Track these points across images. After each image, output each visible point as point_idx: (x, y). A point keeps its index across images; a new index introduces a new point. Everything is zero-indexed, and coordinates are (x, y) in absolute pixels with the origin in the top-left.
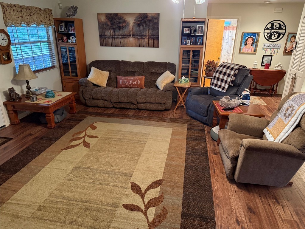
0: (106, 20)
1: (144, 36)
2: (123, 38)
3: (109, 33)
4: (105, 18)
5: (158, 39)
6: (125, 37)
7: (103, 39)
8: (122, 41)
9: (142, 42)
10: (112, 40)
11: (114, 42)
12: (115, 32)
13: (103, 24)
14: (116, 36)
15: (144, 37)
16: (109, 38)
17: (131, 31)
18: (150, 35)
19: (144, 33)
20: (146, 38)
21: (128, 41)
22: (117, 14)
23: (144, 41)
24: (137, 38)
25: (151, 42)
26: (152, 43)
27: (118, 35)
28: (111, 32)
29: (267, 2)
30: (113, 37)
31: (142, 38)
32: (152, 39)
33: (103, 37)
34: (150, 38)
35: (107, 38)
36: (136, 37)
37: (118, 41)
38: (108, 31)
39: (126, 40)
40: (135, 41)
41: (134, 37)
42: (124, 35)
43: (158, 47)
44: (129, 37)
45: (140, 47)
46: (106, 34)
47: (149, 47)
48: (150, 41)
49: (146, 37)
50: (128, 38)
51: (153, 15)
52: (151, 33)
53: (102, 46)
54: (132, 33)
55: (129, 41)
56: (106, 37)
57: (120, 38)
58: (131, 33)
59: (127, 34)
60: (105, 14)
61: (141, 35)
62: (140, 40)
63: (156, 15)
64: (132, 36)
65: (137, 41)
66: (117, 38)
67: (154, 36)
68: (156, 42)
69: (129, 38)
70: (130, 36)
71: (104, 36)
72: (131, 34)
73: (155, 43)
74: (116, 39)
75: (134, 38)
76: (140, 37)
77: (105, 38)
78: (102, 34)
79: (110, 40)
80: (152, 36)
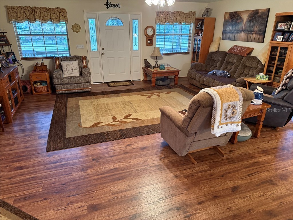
0: (229, 18)
1: (252, 31)
2: (237, 33)
4: (228, 16)
6: (238, 32)
12: (233, 28)
15: (252, 32)
18: (257, 30)
19: (253, 28)
20: (254, 33)
21: (240, 35)
22: (237, 12)
23: (251, 36)
24: (247, 33)
25: (257, 37)
26: (258, 39)
27: (234, 31)
28: (230, 28)
31: (250, 33)
32: (258, 34)
37: (233, 36)
38: (228, 27)
39: (239, 34)
40: (245, 36)
41: (244, 32)
42: (238, 31)
46: (227, 30)
47: (254, 42)
49: (254, 32)
51: (263, 11)
52: (258, 29)
55: (241, 36)
57: (235, 33)
58: (243, 28)
59: (240, 30)
60: (229, 12)
61: (250, 30)
62: (249, 35)
63: (265, 11)
64: (244, 31)
66: (233, 33)
69: (241, 33)
70: (242, 31)
74: (232, 34)
76: (249, 32)
80: (259, 31)
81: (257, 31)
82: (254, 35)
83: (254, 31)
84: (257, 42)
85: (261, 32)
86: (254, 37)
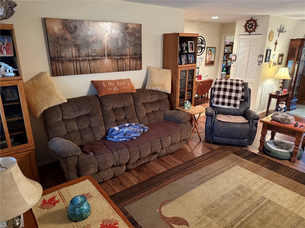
0: (63, 31)
3: (68, 53)
4: (60, 27)
5: (140, 58)
6: (96, 58)
7: (57, 64)
8: (93, 64)
9: (121, 64)
10: (75, 64)
11: (78, 66)
12: (81, 51)
13: (58, 38)
14: (83, 57)
15: (124, 57)
16: (70, 61)
17: (106, 50)
18: (131, 54)
19: (124, 51)
20: (127, 58)
21: (102, 63)
23: (124, 62)
24: (115, 59)
25: (133, 63)
26: (134, 65)
27: (86, 56)
28: (74, 51)
29: (202, 20)
30: (78, 58)
31: (121, 59)
32: (134, 58)
33: (58, 60)
34: (132, 58)
35: (66, 62)
36: (114, 57)
37: (85, 65)
38: (67, 50)
39: (98, 62)
40: (113, 63)
41: (110, 57)
43: (141, 69)
44: (103, 58)
45: (118, 71)
46: (63, 55)
48: (132, 62)
49: (127, 57)
50: (102, 60)
51: (135, 26)
52: (132, 52)
53: (57, 76)
54: (107, 52)
55: (104, 64)
56: (64, 59)
57: (89, 60)
58: (106, 51)
59: (100, 54)
60: (61, 20)
61: (119, 54)
62: (119, 61)
63: (138, 27)
64: (108, 56)
65: (115, 63)
66: (83, 60)
67: (136, 54)
68: (139, 63)
70: (105, 56)
71: (60, 59)
72: (106, 53)
73: (137, 65)
74: (82, 63)
75: (111, 58)
76: (119, 58)
77: (62, 62)
78: (56, 55)
79: (71, 65)
80: (134, 55)
81: (131, 55)
82: (127, 61)
83: (126, 55)
84: (134, 69)
85: (137, 56)
86: (128, 64)
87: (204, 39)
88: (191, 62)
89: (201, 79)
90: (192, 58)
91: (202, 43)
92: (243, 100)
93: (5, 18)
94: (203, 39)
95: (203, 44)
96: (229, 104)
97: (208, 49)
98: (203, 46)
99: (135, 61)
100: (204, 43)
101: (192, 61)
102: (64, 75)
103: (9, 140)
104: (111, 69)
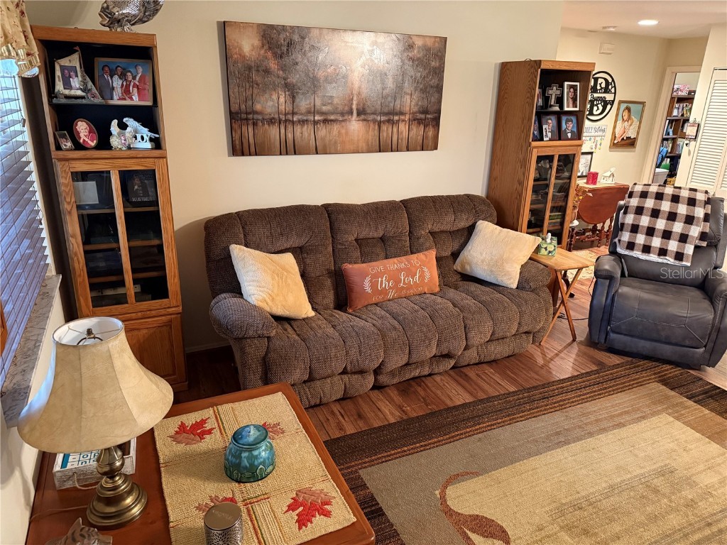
0: (262, 52)
1: (397, 114)
3: (270, 103)
4: (257, 42)
5: (436, 121)
6: (332, 118)
7: (244, 128)
8: (322, 131)
9: (388, 134)
10: (283, 131)
11: (290, 136)
12: (297, 100)
13: (250, 68)
14: (302, 114)
15: (396, 118)
16: (271, 121)
17: (355, 98)
18: (415, 109)
19: (398, 102)
20: (403, 121)
21: (343, 131)
23: (395, 130)
24: (374, 121)
25: (417, 132)
26: (420, 138)
27: (309, 112)
28: (282, 100)
29: (612, 29)
30: (290, 117)
31: (389, 121)
32: (419, 121)
33: (247, 119)
34: (414, 120)
35: (263, 124)
36: (371, 117)
37: (306, 134)
38: (267, 96)
39: (335, 128)
40: (368, 132)
41: (363, 117)
43: (436, 148)
44: (346, 117)
45: (380, 151)
46: (258, 107)
48: (415, 130)
49: (402, 117)
50: (343, 124)
51: (429, 43)
52: (417, 104)
53: (243, 154)
54: (357, 105)
55: (347, 133)
56: (260, 117)
57: (315, 123)
58: (355, 103)
59: (340, 108)
60: (259, 25)
61: (386, 110)
62: (384, 127)
63: (437, 45)
64: (359, 114)
65: (373, 133)
66: (303, 122)
67: (425, 112)
68: (431, 133)
70: (351, 113)
71: (250, 116)
72: (354, 107)
73: (427, 137)
74: (298, 129)
75: (364, 120)
76: (383, 118)
77: (255, 124)
78: (243, 107)
79: (274, 132)
80: (423, 112)
81: (414, 113)
82: (403, 128)
83: (401, 113)
84: (419, 148)
85: (429, 116)
86: (405, 134)
87: (613, 80)
88: (569, 135)
89: (594, 183)
90: (571, 125)
91: (606, 90)
92: (704, 244)
93: (142, 21)
94: (610, 80)
95: (608, 93)
96: (663, 252)
97: (623, 106)
98: (609, 97)
99: (422, 127)
100: (613, 90)
101: (572, 132)
102: (256, 155)
103: (130, 288)
104: (362, 145)
